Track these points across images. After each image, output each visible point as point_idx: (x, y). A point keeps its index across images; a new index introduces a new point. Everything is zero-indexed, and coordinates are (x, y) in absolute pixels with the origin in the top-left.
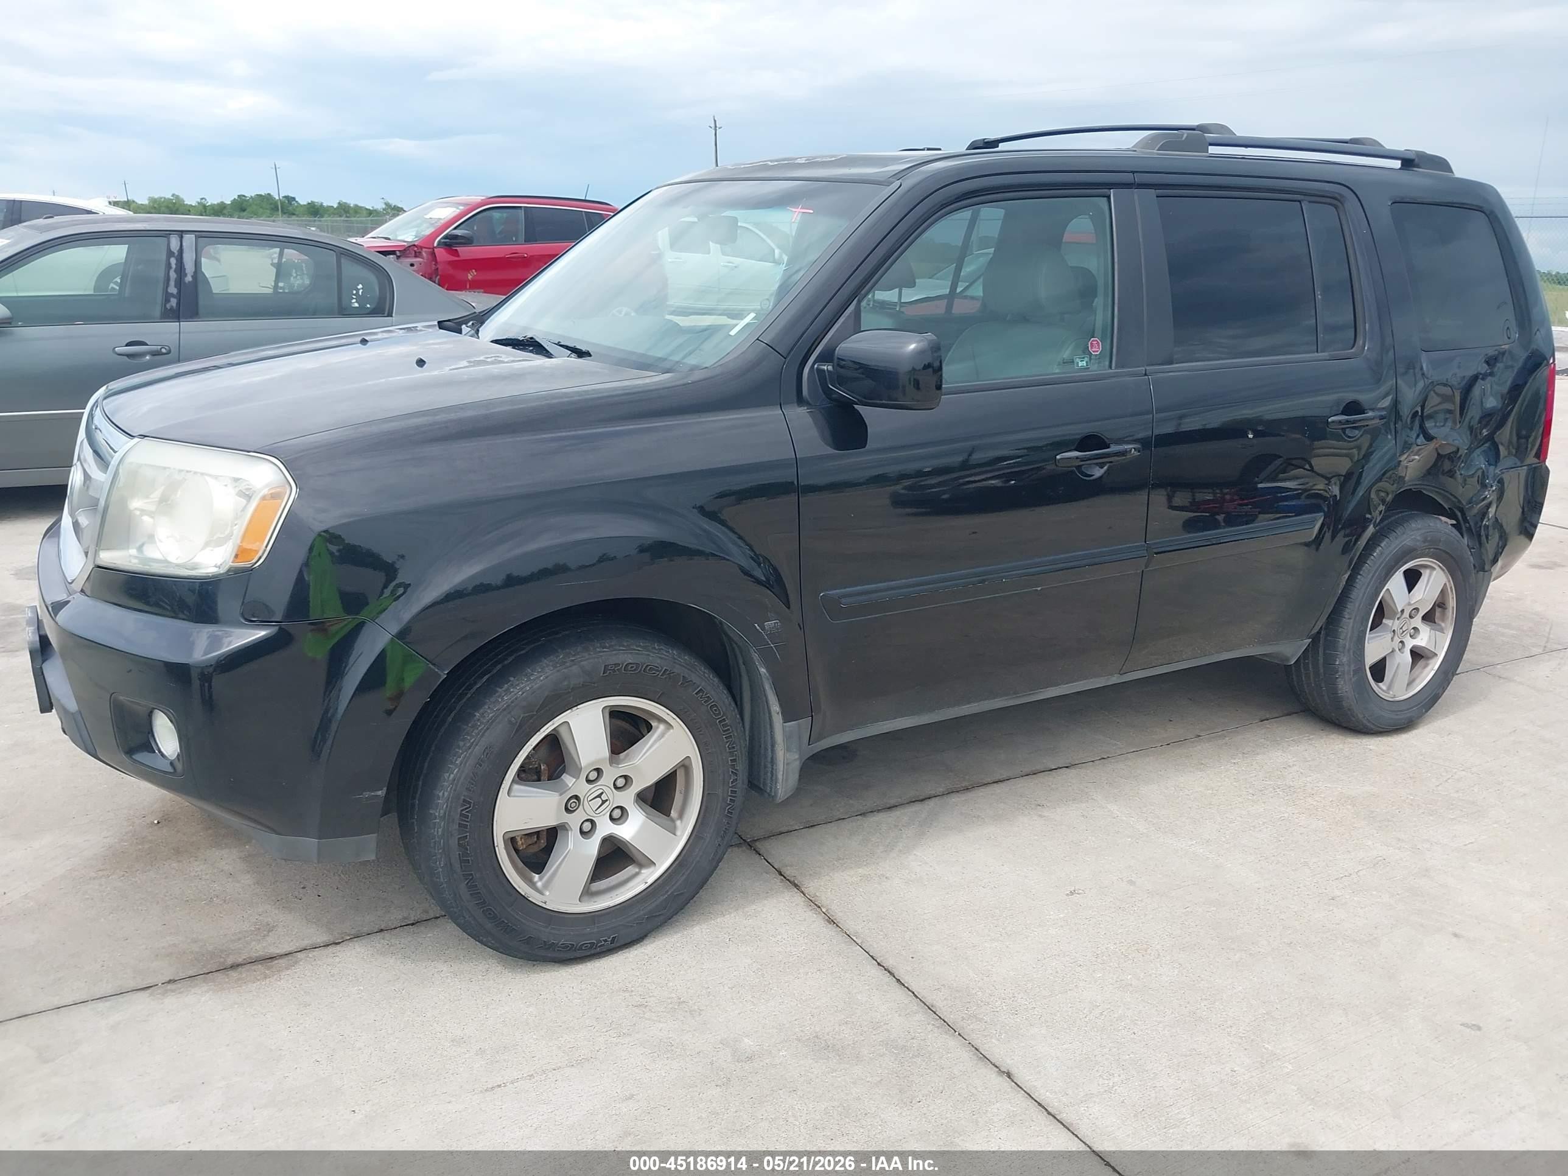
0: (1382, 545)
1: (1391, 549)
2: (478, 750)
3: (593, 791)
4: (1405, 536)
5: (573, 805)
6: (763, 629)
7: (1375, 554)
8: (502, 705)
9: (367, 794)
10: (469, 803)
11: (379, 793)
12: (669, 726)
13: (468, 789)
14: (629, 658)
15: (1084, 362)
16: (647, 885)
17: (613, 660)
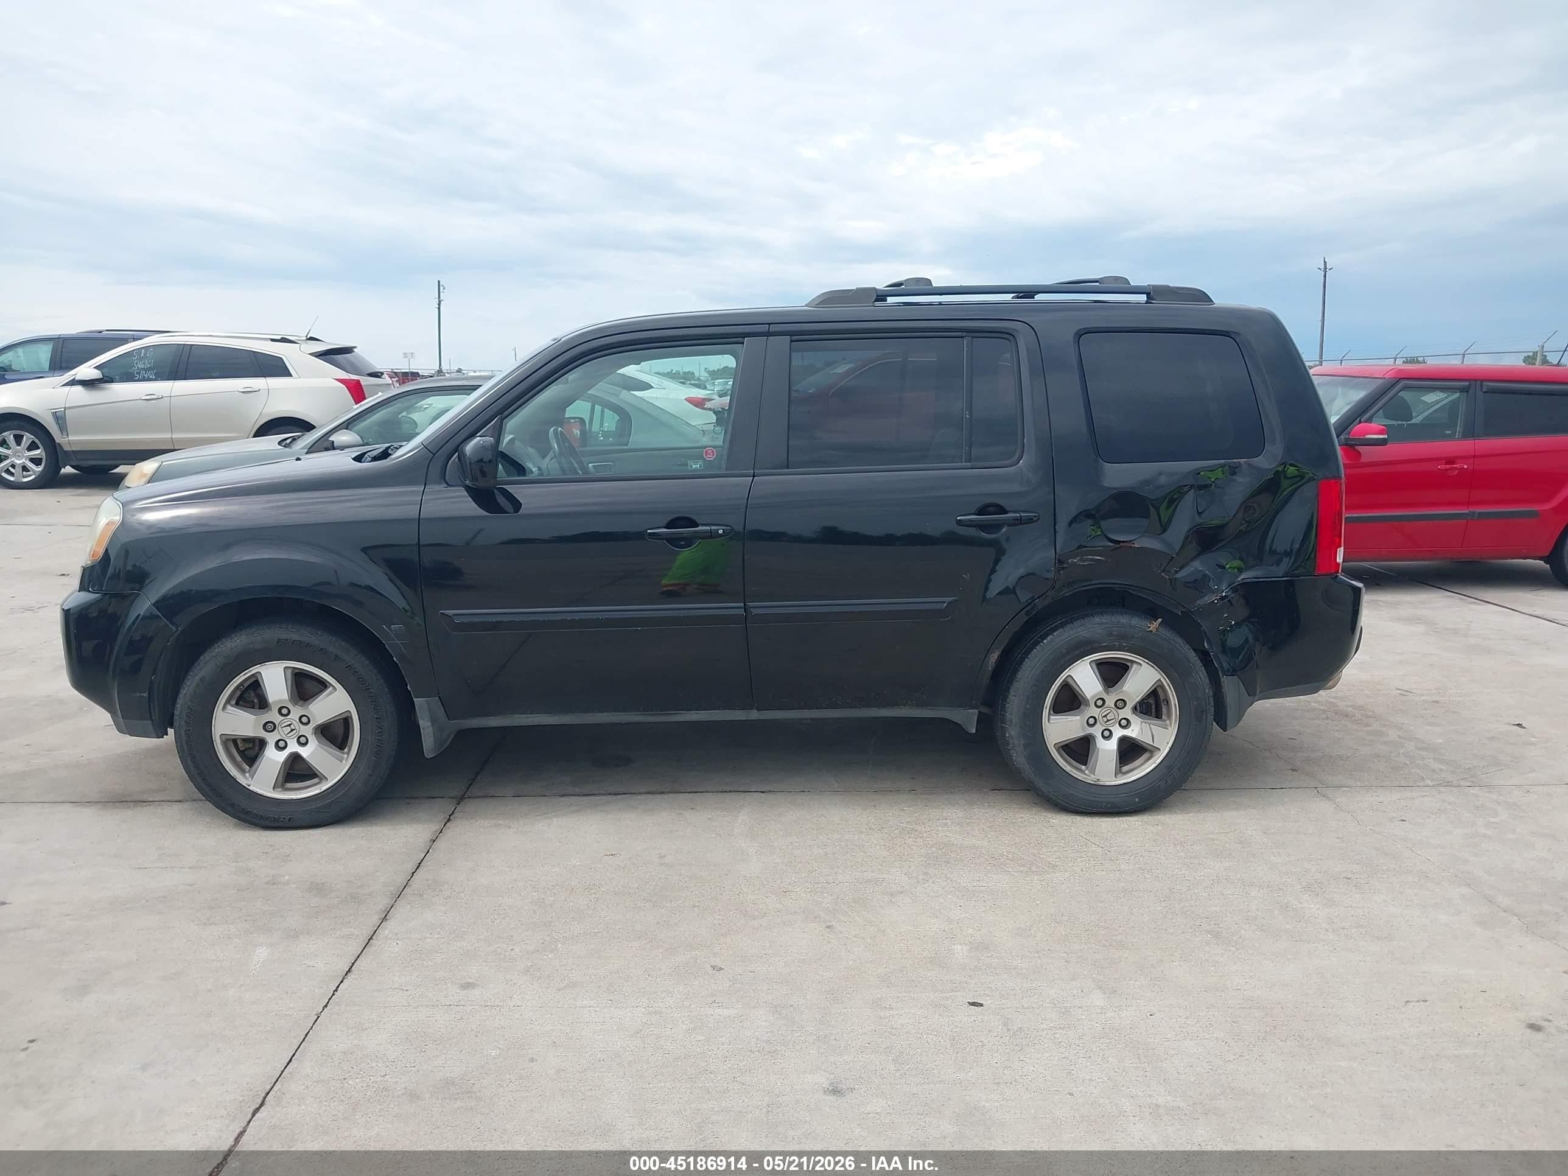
0: (1055, 634)
1: (1062, 637)
2: (197, 678)
3: (285, 721)
4: (1082, 628)
5: (269, 727)
6: (390, 629)
7: (1045, 641)
8: (214, 654)
9: (138, 694)
10: (192, 710)
11: (145, 695)
12: (335, 689)
13: (191, 701)
14: (295, 637)
15: (698, 466)
16: (321, 791)
17: (284, 636)
